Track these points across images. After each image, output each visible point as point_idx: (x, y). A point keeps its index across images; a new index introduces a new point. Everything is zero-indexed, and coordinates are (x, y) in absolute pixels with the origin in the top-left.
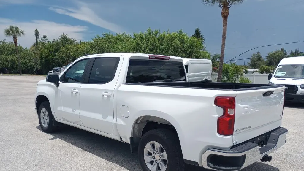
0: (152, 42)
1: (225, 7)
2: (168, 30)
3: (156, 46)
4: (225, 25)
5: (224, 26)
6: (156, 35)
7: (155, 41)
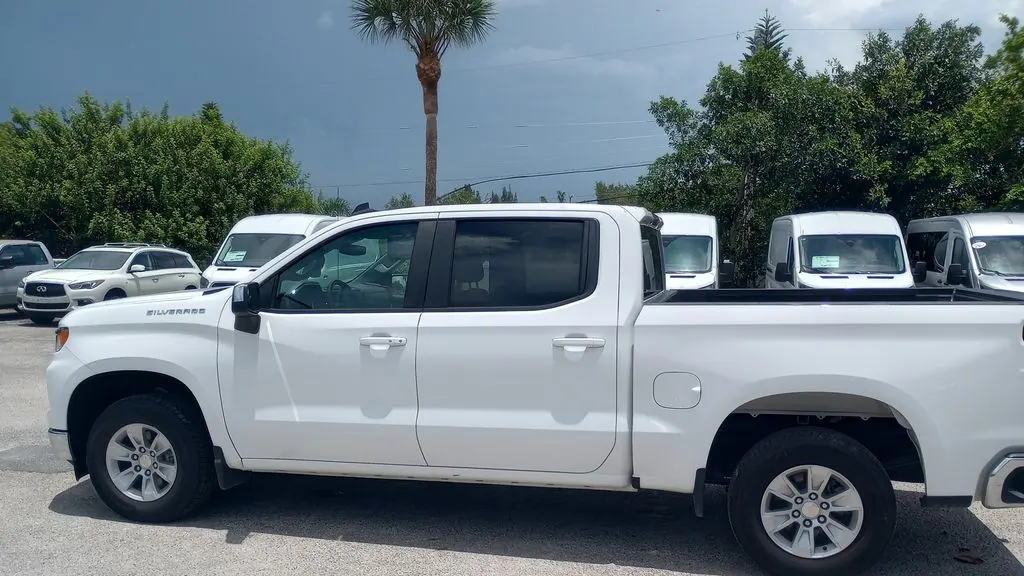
0: (110, 146)
1: (428, 52)
2: (166, 107)
3: (127, 163)
4: (431, 108)
5: (427, 112)
6: (115, 120)
7: (121, 146)
